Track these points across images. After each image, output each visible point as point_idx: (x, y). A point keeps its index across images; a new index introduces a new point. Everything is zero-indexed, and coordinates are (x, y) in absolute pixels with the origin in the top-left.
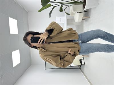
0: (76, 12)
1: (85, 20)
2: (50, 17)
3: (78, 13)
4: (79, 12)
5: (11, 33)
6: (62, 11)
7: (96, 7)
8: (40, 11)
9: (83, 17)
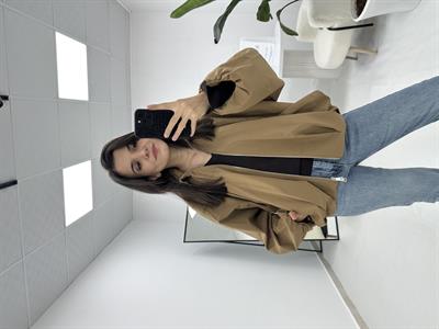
0: (325, 26)
1: (356, 59)
2: (216, 42)
3: (330, 29)
4: (336, 26)
5: (61, 96)
6: (268, 20)
7: (407, 12)
8: (178, 14)
9: (351, 48)
